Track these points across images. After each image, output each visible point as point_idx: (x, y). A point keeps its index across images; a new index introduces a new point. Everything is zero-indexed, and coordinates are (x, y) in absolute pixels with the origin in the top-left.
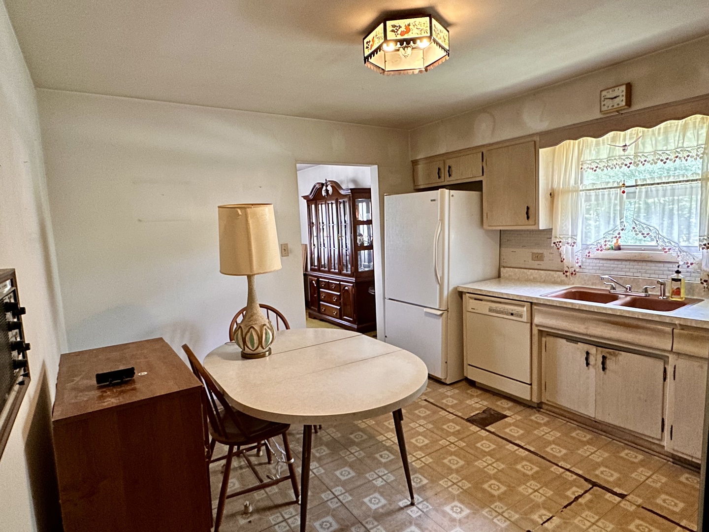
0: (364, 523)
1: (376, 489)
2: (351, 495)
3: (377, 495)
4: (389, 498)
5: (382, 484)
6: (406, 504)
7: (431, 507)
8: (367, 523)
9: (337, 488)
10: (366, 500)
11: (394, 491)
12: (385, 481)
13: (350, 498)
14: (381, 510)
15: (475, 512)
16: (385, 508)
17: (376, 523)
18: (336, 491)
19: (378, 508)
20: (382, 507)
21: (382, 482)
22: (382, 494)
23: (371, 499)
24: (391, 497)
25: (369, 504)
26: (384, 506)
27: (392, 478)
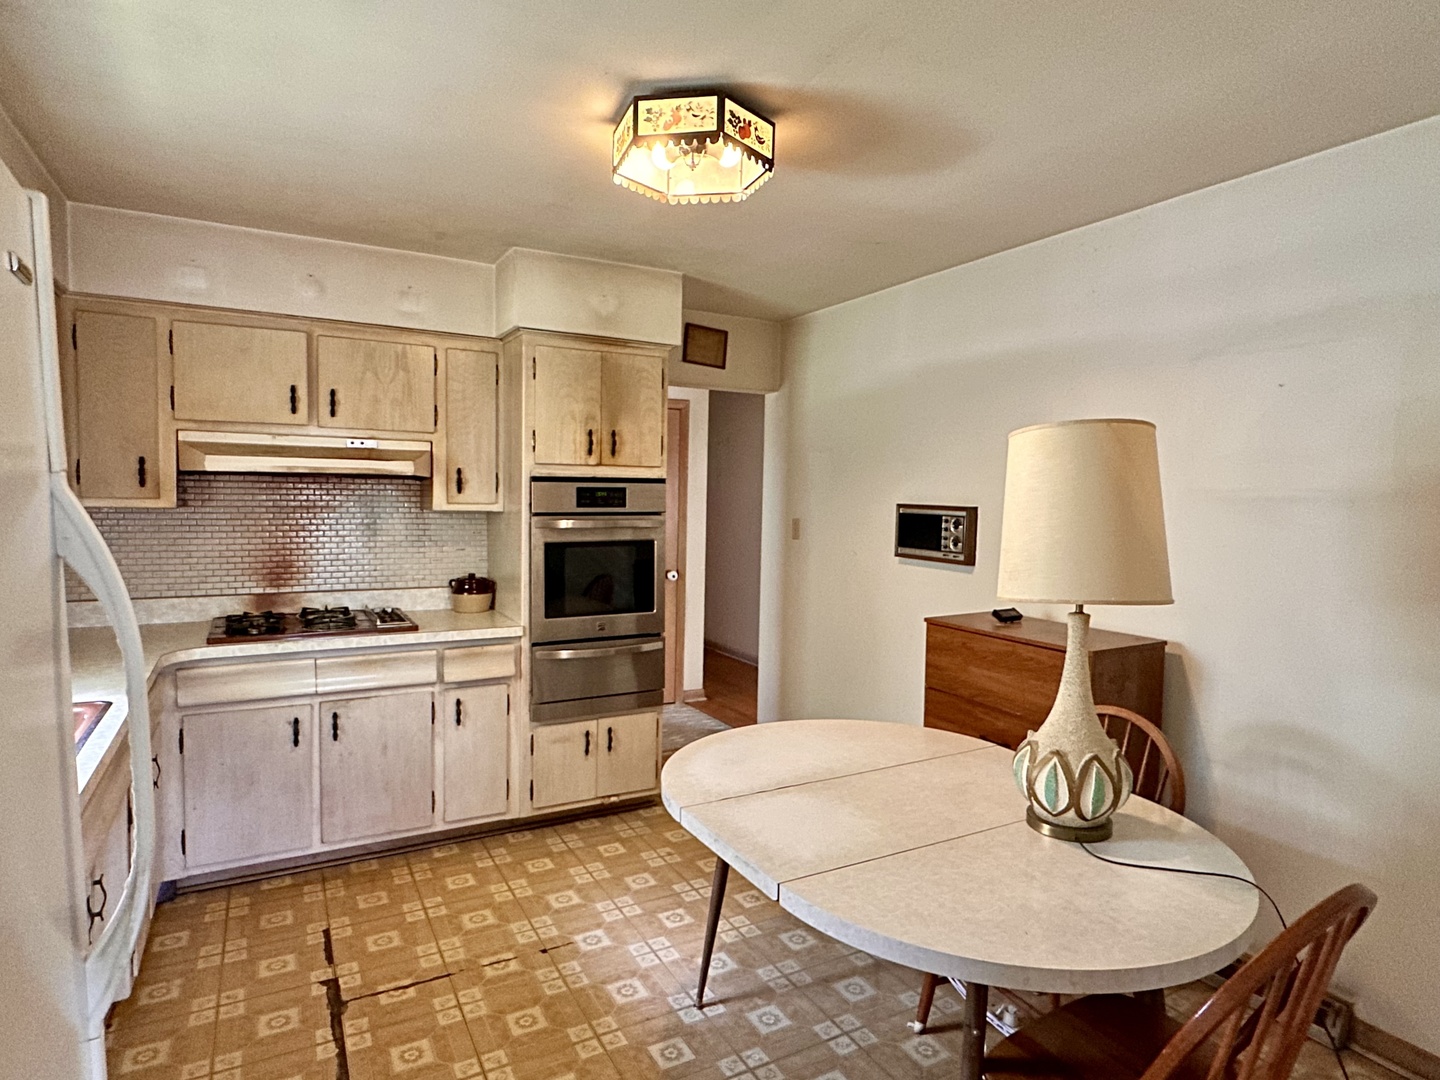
0: (791, 987)
1: (764, 1042)
2: (816, 1035)
3: (764, 1030)
4: (742, 1022)
5: (749, 1053)
6: (712, 1008)
7: (670, 999)
8: (786, 986)
9: (846, 1051)
10: (785, 1022)
11: (729, 1034)
12: (741, 1058)
13: (817, 1028)
14: (760, 1002)
15: (598, 987)
16: (751, 1005)
17: (772, 984)
18: (848, 1046)
19: (763, 1006)
20: (756, 1007)
21: (749, 1057)
22: (754, 1032)
23: (775, 1024)
24: (736, 1023)
25: (781, 1015)
26: (752, 1009)
27: (723, 1064)
